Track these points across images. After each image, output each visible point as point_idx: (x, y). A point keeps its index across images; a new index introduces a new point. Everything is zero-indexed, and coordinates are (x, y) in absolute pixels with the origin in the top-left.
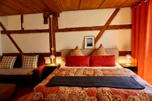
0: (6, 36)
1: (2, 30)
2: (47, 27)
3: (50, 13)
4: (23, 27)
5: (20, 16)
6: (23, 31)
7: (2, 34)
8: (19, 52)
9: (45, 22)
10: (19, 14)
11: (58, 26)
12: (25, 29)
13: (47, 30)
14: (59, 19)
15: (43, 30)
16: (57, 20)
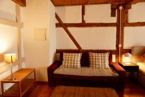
0: (62, 29)
1: (58, 22)
2: (114, 20)
3: (119, 4)
4: (84, 20)
5: (81, 6)
6: (83, 25)
7: (56, 27)
8: (77, 49)
9: (113, 15)
10: (80, 4)
11: (127, 19)
12: (86, 22)
13: (114, 23)
14: (130, 11)
15: (109, 24)
16: (127, 13)
